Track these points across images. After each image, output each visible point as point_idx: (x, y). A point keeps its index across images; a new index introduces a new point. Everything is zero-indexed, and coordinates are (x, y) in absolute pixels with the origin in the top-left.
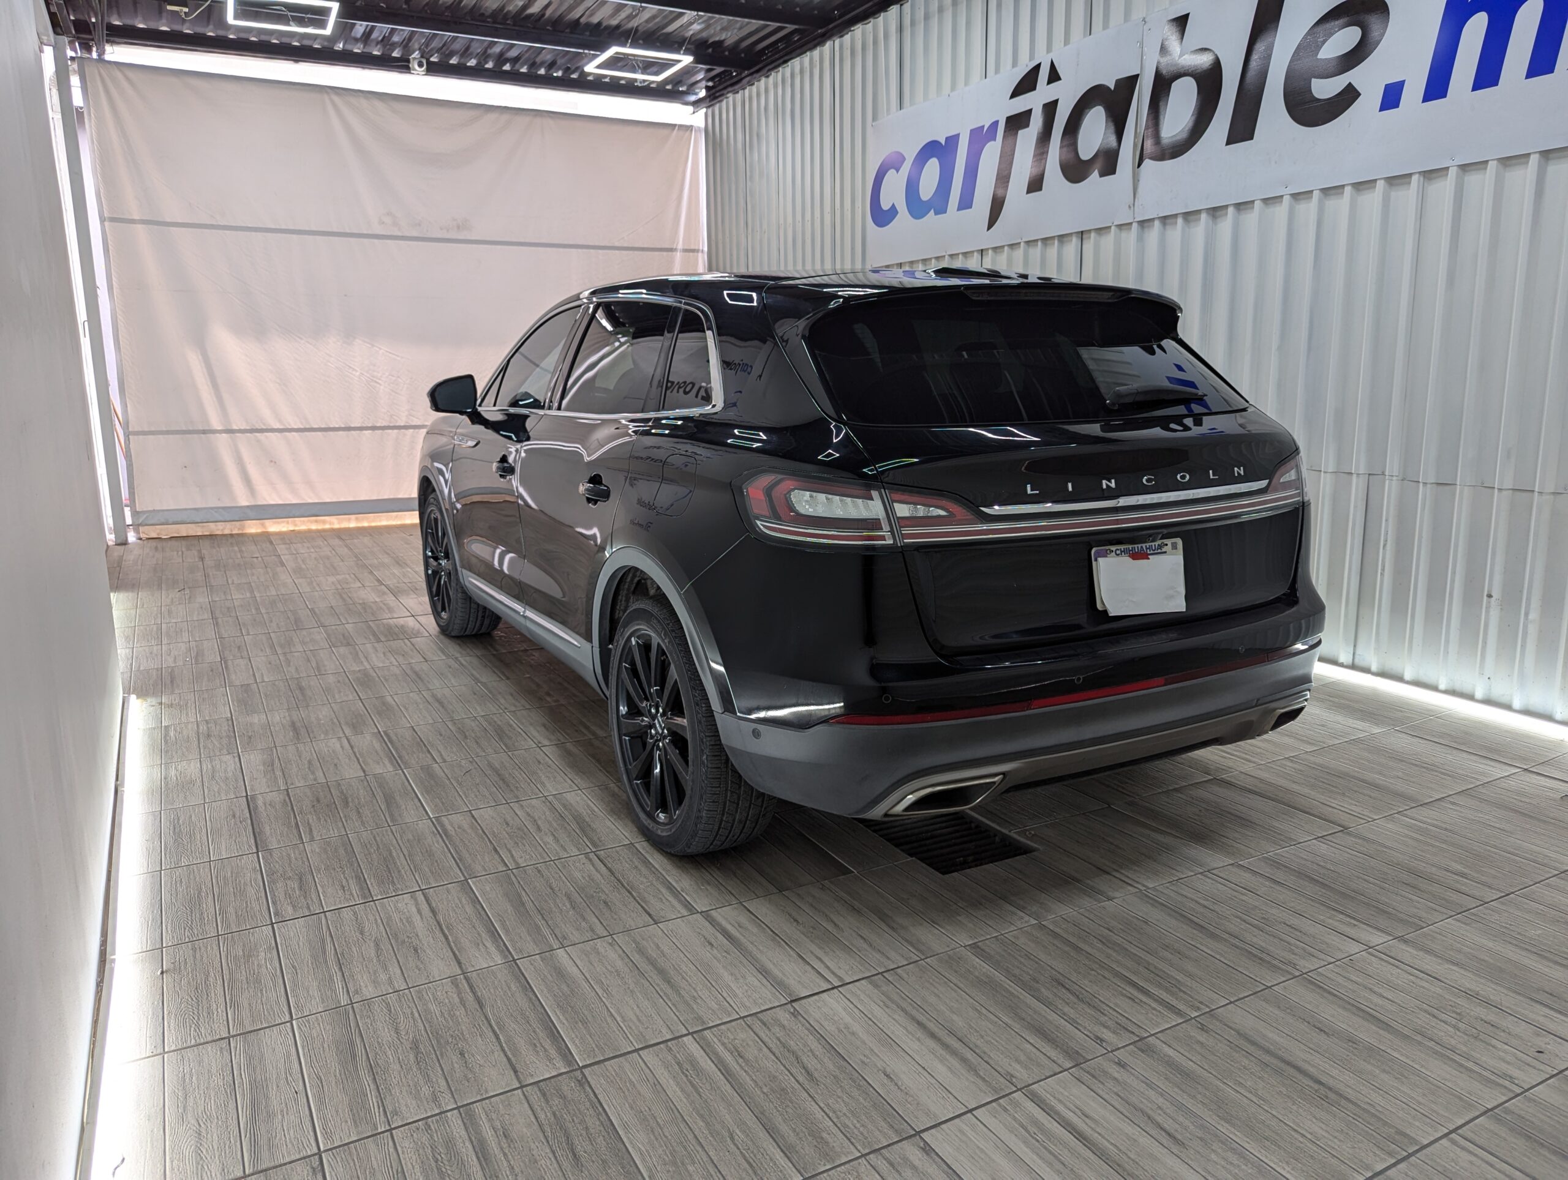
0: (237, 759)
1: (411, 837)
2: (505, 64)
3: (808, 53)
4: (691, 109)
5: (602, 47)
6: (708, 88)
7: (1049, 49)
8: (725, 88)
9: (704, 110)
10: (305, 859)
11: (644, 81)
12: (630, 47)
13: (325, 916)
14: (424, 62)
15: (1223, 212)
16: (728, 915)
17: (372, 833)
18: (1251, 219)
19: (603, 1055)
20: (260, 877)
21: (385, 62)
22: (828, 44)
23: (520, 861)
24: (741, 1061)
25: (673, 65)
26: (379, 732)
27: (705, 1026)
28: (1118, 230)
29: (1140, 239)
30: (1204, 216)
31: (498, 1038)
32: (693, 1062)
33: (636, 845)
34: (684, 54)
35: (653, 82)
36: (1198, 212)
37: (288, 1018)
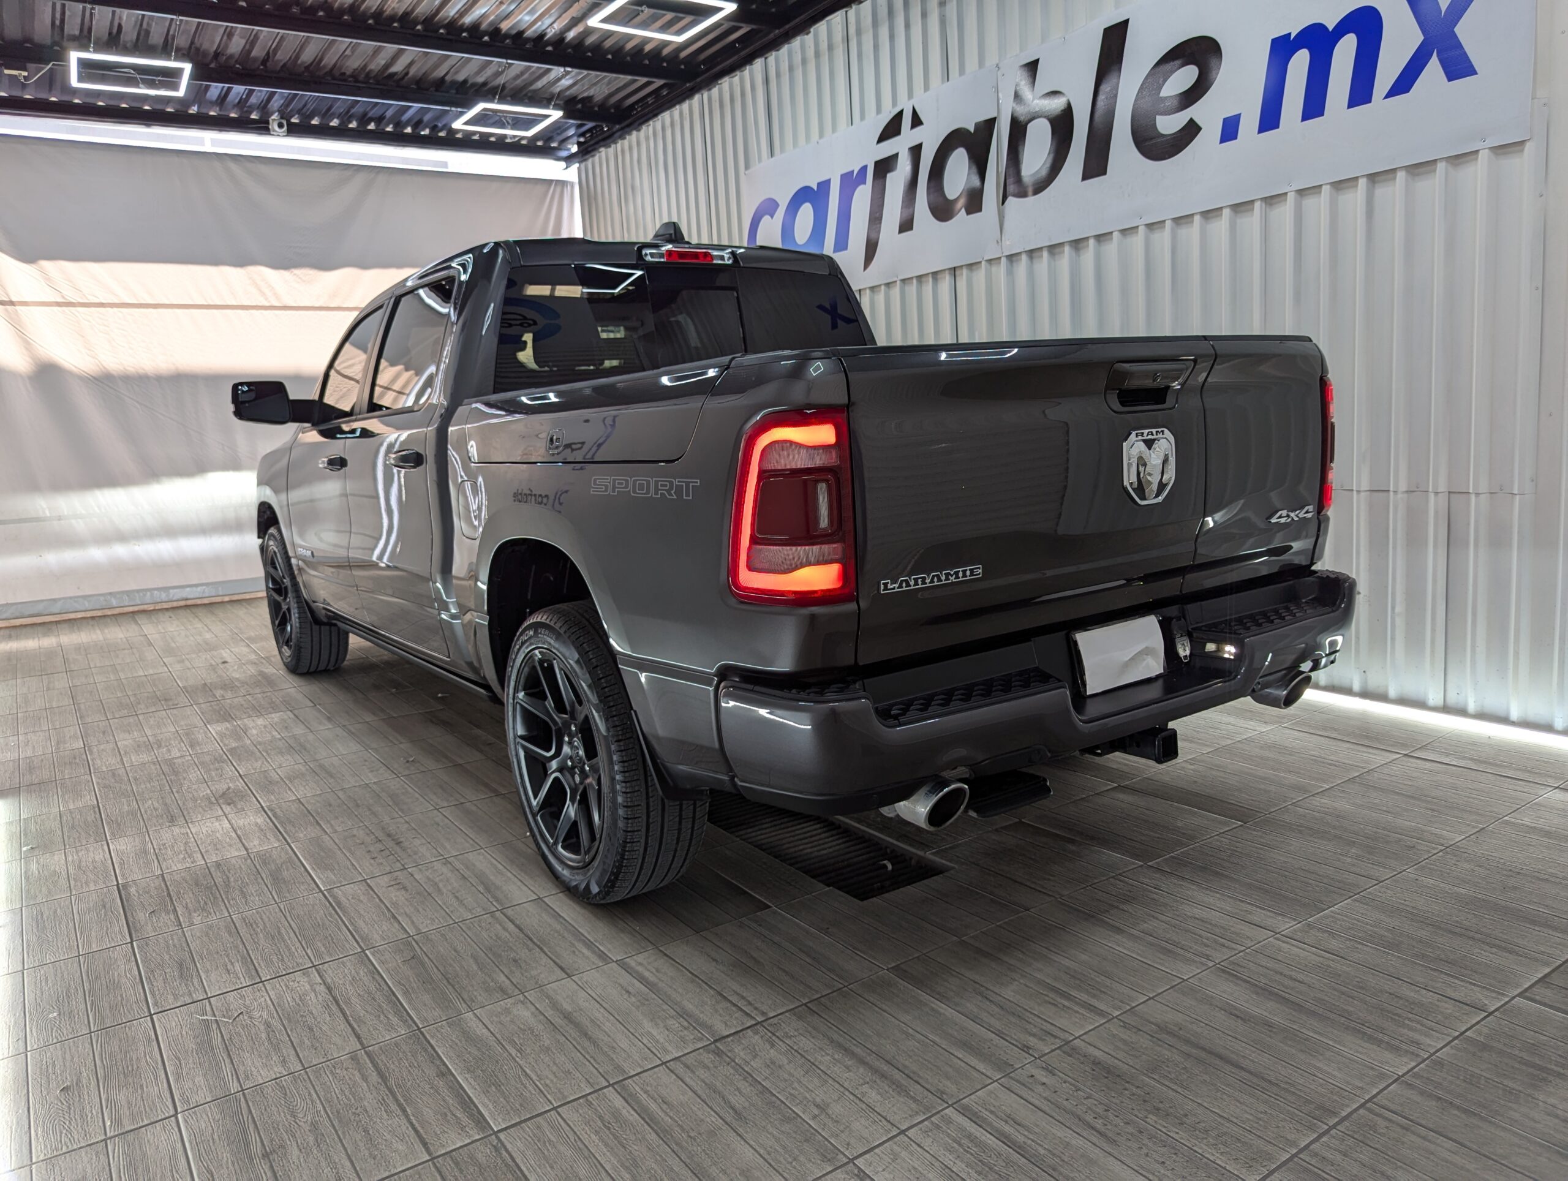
0: (106, 847)
1: (302, 913)
2: (369, 124)
3: (678, 107)
4: (563, 164)
5: (467, 104)
6: (579, 144)
7: (910, 96)
8: (597, 143)
9: (577, 165)
10: (184, 945)
11: (515, 136)
12: (498, 103)
13: (210, 1002)
14: (285, 122)
15: (1085, 244)
16: (646, 962)
17: (257, 912)
18: (1112, 248)
19: (520, 1117)
20: (135, 968)
21: (242, 124)
22: (697, 97)
23: (421, 927)
24: (665, 1107)
25: (542, 121)
26: (262, 807)
27: (626, 1076)
28: (988, 265)
29: (1010, 273)
30: (1067, 248)
31: (404, 1111)
32: (616, 1114)
33: (546, 900)
34: (553, 109)
35: (523, 138)
36: (1062, 244)
37: (172, 1112)
